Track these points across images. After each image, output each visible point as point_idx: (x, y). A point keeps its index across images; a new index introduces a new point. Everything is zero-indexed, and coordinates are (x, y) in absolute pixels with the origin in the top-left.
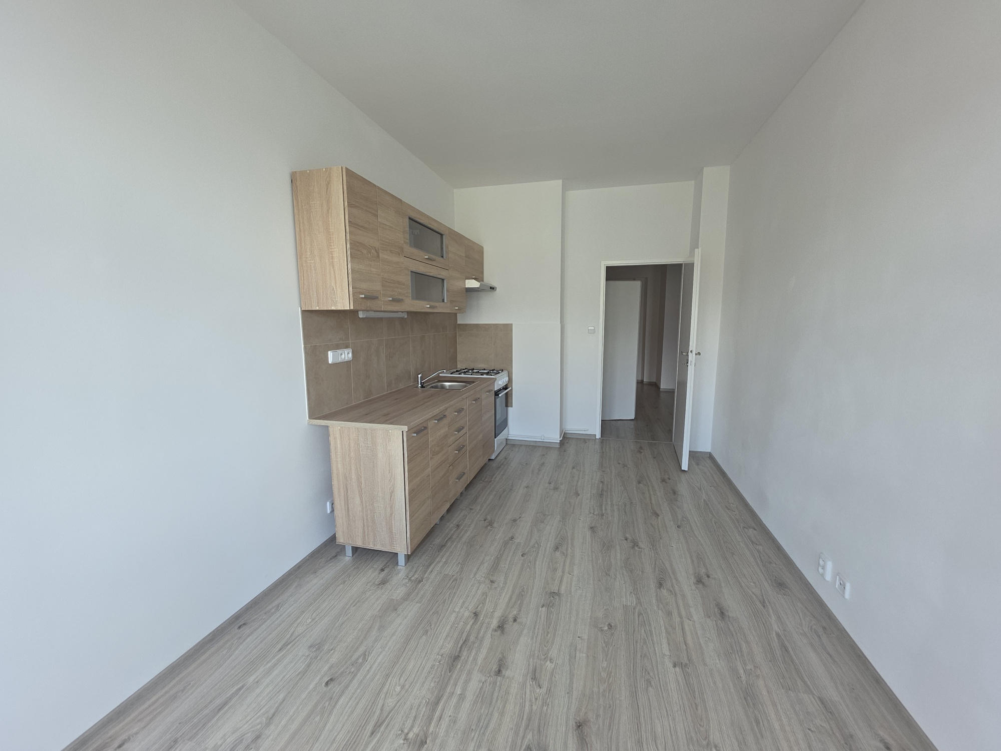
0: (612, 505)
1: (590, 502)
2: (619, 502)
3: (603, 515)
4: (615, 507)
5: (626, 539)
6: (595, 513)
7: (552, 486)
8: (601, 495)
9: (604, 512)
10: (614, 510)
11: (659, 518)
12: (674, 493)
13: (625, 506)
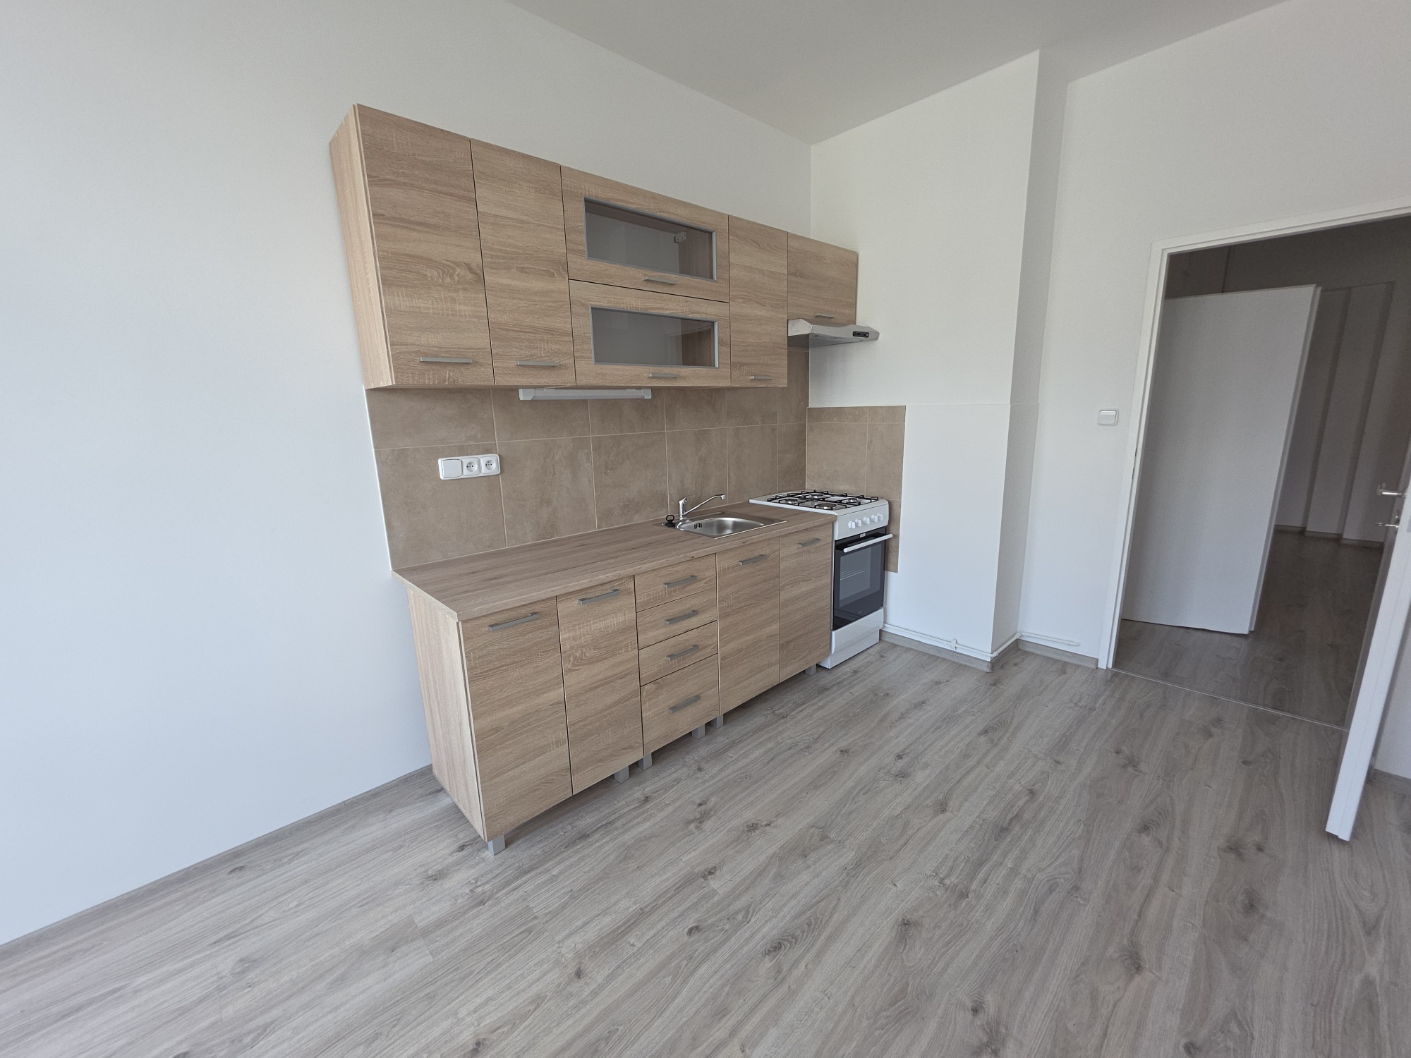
0: (1014, 872)
1: (959, 840)
2: (1040, 870)
3: (964, 895)
4: (1018, 884)
5: (975, 1011)
6: (947, 882)
7: (900, 764)
8: (1002, 830)
9: (973, 887)
10: (1006, 892)
11: (1137, 979)
12: (1251, 905)
13: (1051, 890)
